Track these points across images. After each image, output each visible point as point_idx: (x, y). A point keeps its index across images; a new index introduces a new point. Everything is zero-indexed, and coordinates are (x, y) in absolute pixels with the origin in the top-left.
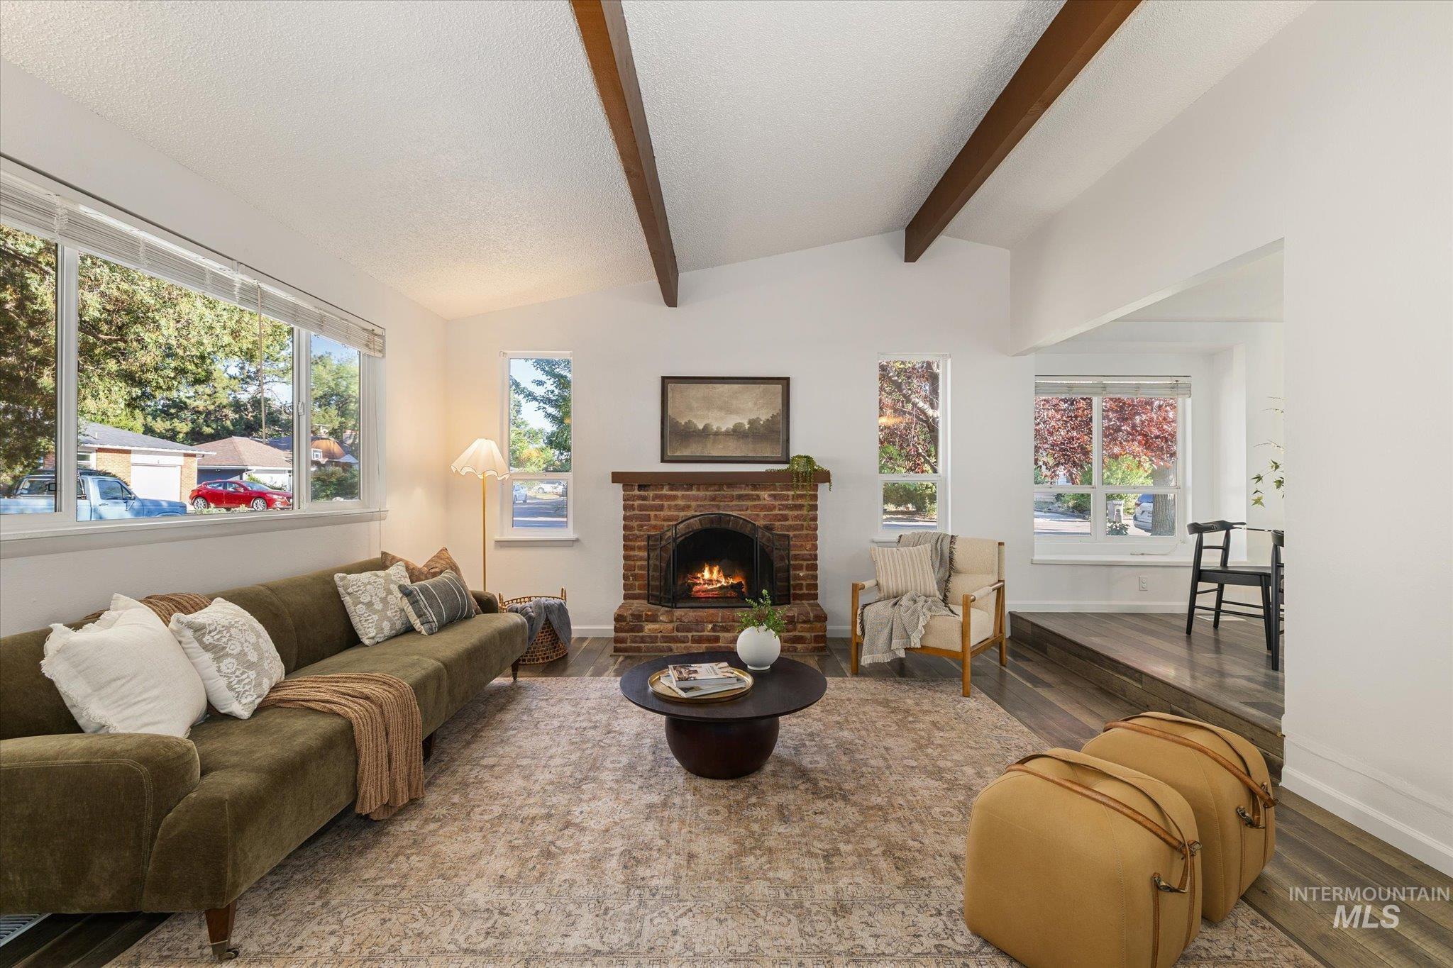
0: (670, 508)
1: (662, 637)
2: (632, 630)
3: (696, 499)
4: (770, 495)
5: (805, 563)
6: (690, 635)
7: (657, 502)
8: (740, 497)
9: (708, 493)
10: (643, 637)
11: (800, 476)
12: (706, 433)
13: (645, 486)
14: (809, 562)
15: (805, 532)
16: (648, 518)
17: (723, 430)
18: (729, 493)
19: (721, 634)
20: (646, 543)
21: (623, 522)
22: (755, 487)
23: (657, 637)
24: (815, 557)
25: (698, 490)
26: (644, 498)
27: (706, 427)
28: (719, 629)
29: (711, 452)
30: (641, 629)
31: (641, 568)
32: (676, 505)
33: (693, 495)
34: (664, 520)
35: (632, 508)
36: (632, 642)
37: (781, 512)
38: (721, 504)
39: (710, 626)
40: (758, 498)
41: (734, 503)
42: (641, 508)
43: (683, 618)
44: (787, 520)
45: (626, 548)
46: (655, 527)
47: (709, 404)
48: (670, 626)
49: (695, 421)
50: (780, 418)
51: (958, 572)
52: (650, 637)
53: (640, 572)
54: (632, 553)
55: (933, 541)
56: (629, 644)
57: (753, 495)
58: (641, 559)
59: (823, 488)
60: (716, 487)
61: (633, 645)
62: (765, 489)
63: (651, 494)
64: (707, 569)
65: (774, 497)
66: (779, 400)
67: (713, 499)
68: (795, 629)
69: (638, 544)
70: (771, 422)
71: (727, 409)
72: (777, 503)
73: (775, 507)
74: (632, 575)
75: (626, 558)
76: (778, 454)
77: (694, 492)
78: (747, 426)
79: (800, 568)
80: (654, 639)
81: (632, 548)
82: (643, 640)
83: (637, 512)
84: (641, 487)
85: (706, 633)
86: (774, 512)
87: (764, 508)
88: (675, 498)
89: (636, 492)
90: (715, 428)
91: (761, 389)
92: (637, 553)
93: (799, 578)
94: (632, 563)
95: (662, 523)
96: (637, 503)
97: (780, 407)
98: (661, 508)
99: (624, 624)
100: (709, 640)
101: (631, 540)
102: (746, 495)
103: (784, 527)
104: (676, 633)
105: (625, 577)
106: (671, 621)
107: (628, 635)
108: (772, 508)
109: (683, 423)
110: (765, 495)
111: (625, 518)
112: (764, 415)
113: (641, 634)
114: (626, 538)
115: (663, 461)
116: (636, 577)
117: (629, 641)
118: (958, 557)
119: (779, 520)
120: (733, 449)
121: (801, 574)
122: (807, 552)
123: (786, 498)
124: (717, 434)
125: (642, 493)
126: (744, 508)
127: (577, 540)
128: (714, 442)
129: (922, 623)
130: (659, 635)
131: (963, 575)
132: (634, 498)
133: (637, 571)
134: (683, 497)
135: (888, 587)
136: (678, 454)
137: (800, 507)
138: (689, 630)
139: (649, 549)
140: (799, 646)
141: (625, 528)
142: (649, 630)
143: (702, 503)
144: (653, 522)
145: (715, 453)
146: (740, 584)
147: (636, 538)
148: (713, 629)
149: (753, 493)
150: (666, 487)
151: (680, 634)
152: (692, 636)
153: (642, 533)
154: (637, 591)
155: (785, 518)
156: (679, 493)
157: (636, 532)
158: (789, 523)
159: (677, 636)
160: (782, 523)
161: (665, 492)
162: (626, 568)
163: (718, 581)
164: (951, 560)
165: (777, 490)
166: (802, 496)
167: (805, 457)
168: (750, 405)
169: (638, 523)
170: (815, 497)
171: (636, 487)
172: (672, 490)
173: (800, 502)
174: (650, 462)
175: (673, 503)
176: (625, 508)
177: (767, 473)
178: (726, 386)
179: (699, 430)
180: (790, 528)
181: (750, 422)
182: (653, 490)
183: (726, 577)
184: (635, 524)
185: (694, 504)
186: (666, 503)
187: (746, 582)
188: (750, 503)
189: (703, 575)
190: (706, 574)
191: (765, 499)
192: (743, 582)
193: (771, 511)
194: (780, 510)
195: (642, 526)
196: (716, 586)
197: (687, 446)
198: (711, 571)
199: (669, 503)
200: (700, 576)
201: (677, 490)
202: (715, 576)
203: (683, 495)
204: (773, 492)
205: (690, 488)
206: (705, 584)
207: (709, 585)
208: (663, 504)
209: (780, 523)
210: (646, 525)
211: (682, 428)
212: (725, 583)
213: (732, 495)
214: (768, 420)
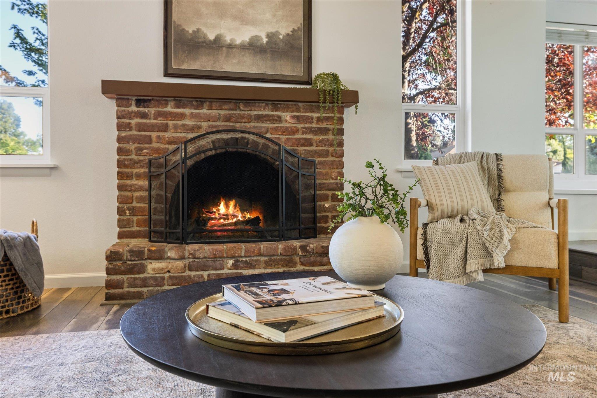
0: (176, 127)
1: (170, 278)
2: (130, 271)
3: (208, 119)
4: (293, 117)
5: (330, 193)
7: (160, 121)
8: (258, 118)
9: (222, 112)
10: (145, 279)
11: (327, 93)
12: (217, 45)
13: (145, 101)
14: (335, 192)
15: (330, 159)
16: (149, 140)
17: (238, 42)
18: (247, 113)
19: (244, 272)
20: (146, 170)
21: (117, 145)
22: (275, 108)
23: (163, 278)
25: (210, 108)
26: (144, 116)
27: (218, 38)
28: (241, 265)
29: (224, 66)
30: (142, 269)
31: (140, 199)
32: (183, 125)
33: (204, 114)
34: (170, 143)
35: (128, 127)
36: (131, 286)
37: (305, 136)
39: (231, 262)
40: (279, 119)
41: (252, 124)
42: (140, 127)
43: (198, 254)
44: (311, 145)
45: (120, 176)
46: (157, 150)
48: (180, 264)
49: (204, 30)
50: (301, 34)
51: (507, 191)
52: (155, 279)
53: (139, 205)
54: (128, 182)
55: (478, 159)
56: (126, 289)
57: (273, 116)
58: (140, 189)
59: (349, 113)
60: (232, 106)
61: (132, 290)
62: (287, 109)
63: (152, 111)
64: (222, 204)
65: (297, 118)
67: (228, 119)
69: (135, 171)
70: (291, 37)
72: (300, 126)
73: (297, 131)
74: (129, 209)
75: (120, 188)
76: (300, 73)
77: (205, 111)
78: (265, 40)
79: (325, 198)
80: (159, 281)
81: (129, 176)
82: (145, 283)
83: (134, 132)
84: (139, 102)
85: (226, 271)
86: (296, 137)
87: (287, 130)
88: (182, 116)
89: (134, 108)
90: (228, 39)
92: (134, 182)
93: (324, 210)
94: (129, 194)
95: (166, 146)
96: (134, 122)
98: (165, 128)
99: (119, 263)
101: (126, 166)
102: (266, 116)
103: (308, 153)
104: (188, 273)
105: (120, 211)
106: (182, 258)
107: (125, 277)
108: (294, 131)
109: (191, 32)
110: (287, 116)
111: (119, 140)
113: (142, 276)
114: (120, 164)
115: (167, 74)
116: (134, 211)
117: (126, 285)
118: (505, 174)
119: (303, 145)
120: (249, 65)
121: (327, 205)
122: (332, 181)
123: (310, 120)
124: (230, 46)
125: (141, 109)
126: (264, 130)
127: (53, 168)
128: (228, 55)
129: (507, 236)
130: (167, 275)
131: (511, 193)
132: (131, 115)
133: (135, 204)
134: (192, 115)
135: (442, 205)
136: (185, 66)
137: (325, 131)
138: (204, 268)
139: (151, 177)
141: (120, 151)
142: (154, 269)
143: (215, 124)
144: (155, 145)
145: (229, 67)
146: (257, 218)
147: (134, 164)
148: (235, 266)
149: (272, 113)
150: (172, 103)
151: (193, 273)
152: (209, 275)
153: (141, 158)
154: (135, 228)
155: (309, 143)
156: (187, 111)
157: (134, 157)
158: (314, 148)
159: (189, 276)
160: (306, 148)
161: (169, 109)
162: (121, 200)
163: (234, 216)
164: (500, 177)
165: (300, 112)
166: (327, 119)
167: (333, 74)
169: (137, 145)
170: (341, 121)
171: (134, 103)
172: (178, 108)
173: (324, 125)
175: (179, 123)
176: (120, 127)
179: (210, 41)
180: (315, 154)
181: (268, 36)
182: (155, 107)
183: (243, 211)
184: (132, 147)
185: (205, 125)
186: (171, 123)
187: (264, 217)
188: (270, 125)
189: (218, 210)
190: (222, 208)
191: (286, 121)
192: (261, 217)
193: (294, 134)
194: (303, 133)
195: (141, 149)
196: (230, 221)
197: (195, 59)
198: (227, 206)
199: (174, 122)
200: (214, 210)
201: (184, 106)
202: (231, 210)
203: (192, 113)
204: (295, 114)
205: (200, 106)
206: (220, 219)
207: (224, 219)
208: (167, 124)
209: (304, 148)
210: (146, 149)
211: (190, 37)
212: (240, 218)
213: (250, 116)
214: (288, 35)
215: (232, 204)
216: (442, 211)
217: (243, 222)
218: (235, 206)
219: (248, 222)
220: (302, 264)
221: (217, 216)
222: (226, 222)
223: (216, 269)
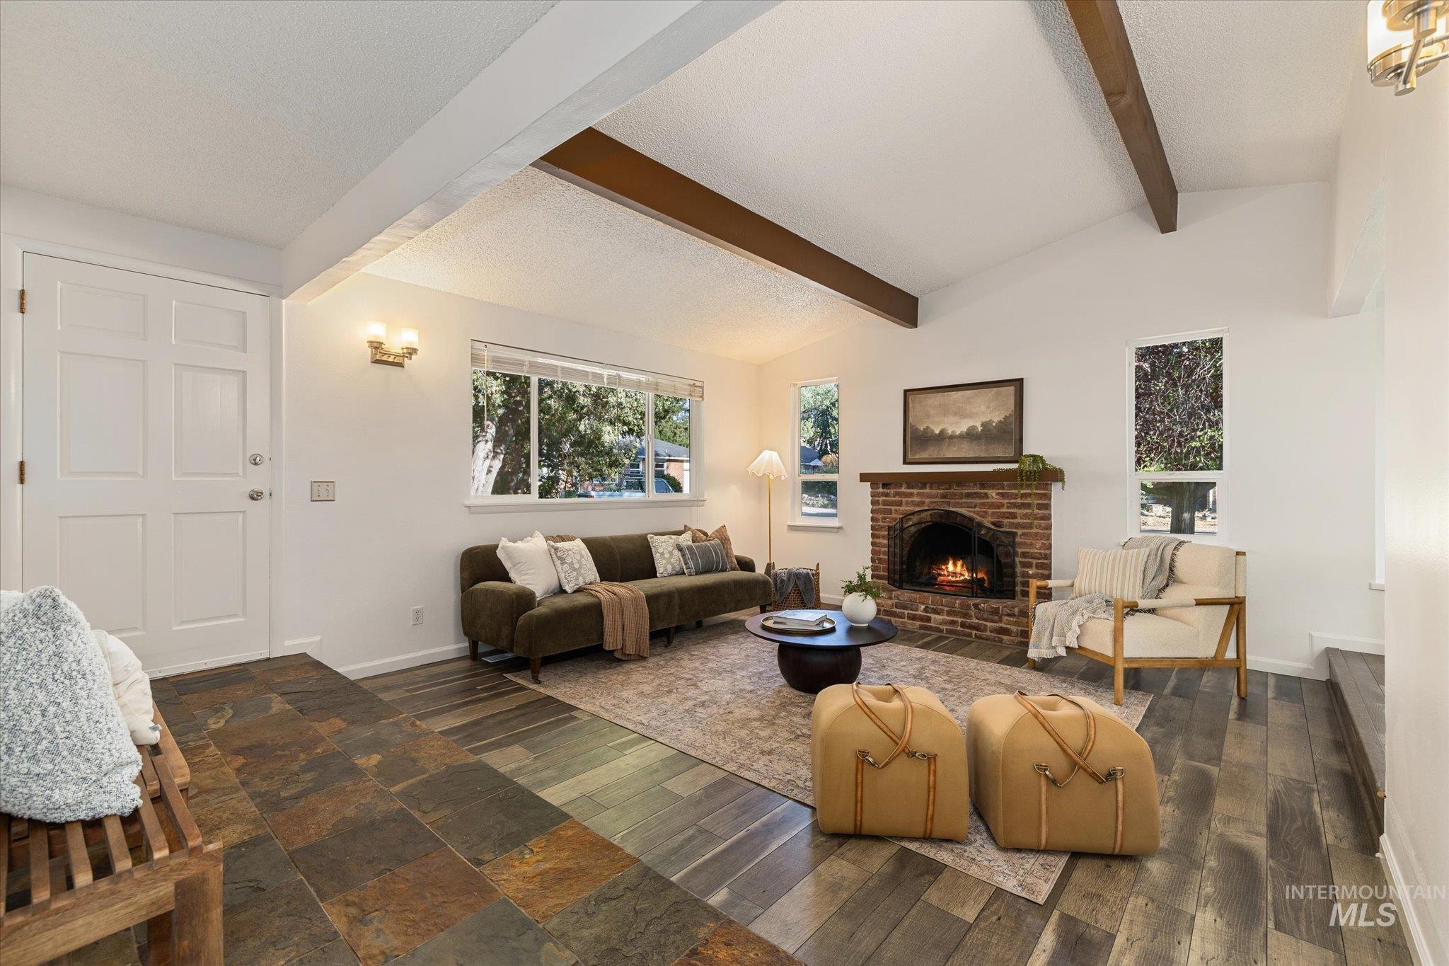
0: (907, 503)
1: (884, 610)
3: (930, 496)
4: (998, 494)
5: (1035, 561)
6: (906, 612)
7: (897, 498)
8: (968, 495)
9: (939, 491)
11: (1024, 475)
12: (942, 438)
13: (888, 484)
14: (1039, 561)
15: (1034, 530)
16: (890, 512)
17: (958, 433)
18: (959, 491)
19: (933, 616)
20: (886, 533)
21: (871, 515)
22: (982, 487)
24: (1048, 557)
25: (932, 488)
26: (887, 495)
27: (942, 432)
28: (930, 610)
29: (947, 454)
31: (883, 553)
32: (912, 501)
33: (926, 492)
34: (903, 514)
35: (878, 503)
37: (1008, 510)
38: (952, 501)
39: (923, 607)
40: (986, 496)
41: (964, 500)
42: (885, 503)
44: (1015, 518)
45: (873, 536)
46: (895, 519)
47: (945, 411)
48: (890, 602)
49: (932, 427)
50: (1012, 419)
53: (884, 557)
54: (878, 541)
57: (981, 493)
58: (884, 546)
59: (1056, 488)
60: (947, 486)
62: (993, 487)
63: (892, 491)
64: (951, 563)
65: (1003, 495)
66: (1012, 401)
67: (944, 496)
68: (1001, 621)
69: (881, 533)
70: (1004, 424)
71: (962, 414)
72: (1005, 501)
73: (1002, 505)
74: (877, 560)
75: (873, 544)
76: (1010, 453)
77: (927, 490)
78: (980, 429)
79: (1029, 565)
81: (878, 537)
83: (881, 507)
84: (884, 486)
85: (919, 613)
86: (1002, 510)
87: (992, 505)
88: (911, 495)
89: (881, 490)
90: (950, 432)
91: (993, 393)
92: (880, 541)
93: (1027, 575)
94: (878, 549)
95: (901, 516)
96: (881, 499)
97: (1012, 407)
98: (900, 503)
100: (922, 619)
101: (876, 530)
102: (975, 493)
103: (1012, 525)
104: (895, 609)
106: (891, 598)
108: (1001, 506)
109: (922, 429)
110: (993, 493)
111: (872, 511)
112: (997, 417)
114: (873, 528)
115: (905, 462)
116: (880, 560)
118: (1179, 565)
119: (1007, 518)
120: (966, 450)
121: (1030, 572)
122: (1036, 551)
123: (1015, 496)
124: (952, 437)
125: (885, 490)
126: (973, 505)
127: (840, 528)
128: (949, 445)
132: (879, 495)
133: (881, 557)
134: (919, 494)
136: (918, 456)
137: (1030, 506)
138: (905, 608)
139: (889, 538)
140: (1005, 638)
141: (873, 519)
143: (934, 500)
144: (894, 516)
145: (950, 454)
146: (982, 578)
147: (881, 528)
148: (926, 610)
149: (982, 491)
150: (904, 486)
151: (898, 610)
153: (886, 524)
154: (882, 573)
155: (1014, 516)
156: (915, 491)
157: (880, 523)
158: (1018, 520)
159: (895, 612)
160: (1011, 520)
161: (903, 490)
162: (873, 552)
164: (1172, 567)
165: (1005, 489)
166: (1029, 495)
167: (1032, 456)
168: (983, 408)
169: (882, 515)
170: (1048, 497)
171: (881, 486)
172: (909, 489)
173: (1028, 501)
174: (894, 464)
175: (910, 499)
176: (873, 503)
177: (995, 472)
178: (960, 393)
179: (936, 435)
180: (1018, 526)
181: (983, 425)
182: (894, 488)
183: (969, 570)
184: (880, 516)
185: (927, 500)
186: (904, 500)
187: (989, 579)
188: (978, 501)
189: (947, 568)
190: (950, 567)
191: (993, 497)
192: (985, 578)
193: (999, 508)
194: (1008, 508)
195: (885, 518)
196: (958, 579)
197: (925, 450)
198: (955, 565)
199: (907, 499)
200: (944, 567)
201: (913, 488)
202: (959, 569)
203: (918, 493)
204: (1001, 491)
205: (924, 487)
206: (948, 576)
207: (953, 576)
208: (901, 500)
209: (1008, 520)
210: (888, 518)
211: (921, 433)
212: (966, 577)
213: (962, 493)
214: (1000, 422)
215: (959, 564)
217: (968, 580)
218: (962, 566)
220: (977, 618)
221: (946, 573)
222: (954, 579)
223: (912, 610)
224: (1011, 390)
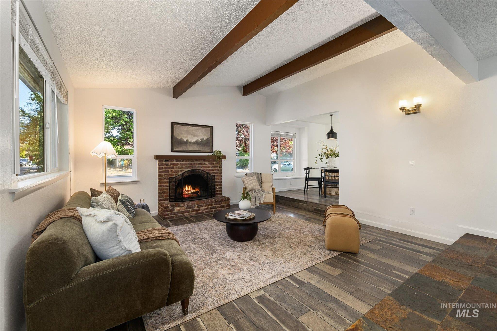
0: (176, 168)
1: (181, 212)
2: (171, 211)
3: (185, 164)
4: (208, 163)
5: (218, 184)
6: (190, 210)
7: (172, 166)
8: (199, 164)
9: (189, 163)
10: (175, 212)
12: (187, 143)
13: (167, 160)
14: (220, 183)
15: (218, 174)
16: (168, 172)
17: (193, 141)
19: (200, 208)
22: (204, 160)
23: (179, 212)
24: (221, 182)
25: (186, 161)
26: (167, 165)
27: (187, 141)
30: (174, 210)
31: (166, 189)
32: (178, 167)
33: (184, 163)
34: (174, 172)
35: (162, 168)
36: (171, 215)
37: (212, 168)
38: (193, 166)
39: (197, 206)
40: (205, 164)
41: (197, 166)
42: (166, 168)
43: (189, 205)
44: (213, 171)
45: (159, 183)
46: (171, 175)
47: (188, 133)
48: (184, 208)
49: (183, 138)
50: (210, 139)
51: (263, 183)
52: (177, 212)
53: (166, 191)
54: (162, 184)
55: (256, 175)
56: (169, 216)
57: (203, 163)
58: (166, 186)
59: (223, 161)
60: (192, 161)
61: (171, 216)
62: (207, 161)
63: (169, 163)
65: (210, 163)
66: (210, 133)
67: (191, 164)
68: (221, 204)
69: (164, 181)
71: (194, 135)
72: (210, 165)
74: (162, 192)
75: (159, 186)
76: (210, 150)
78: (200, 141)
79: (217, 185)
80: (178, 213)
82: (174, 214)
83: (164, 170)
84: (166, 161)
85: (195, 208)
86: (209, 169)
87: (207, 167)
88: (178, 164)
89: (164, 163)
90: (190, 141)
91: (204, 129)
92: (164, 184)
93: (217, 188)
94: (162, 188)
95: (173, 173)
96: (164, 167)
97: (210, 135)
98: (173, 168)
99: (168, 209)
100: (197, 210)
101: (162, 180)
102: (201, 163)
104: (186, 210)
105: (159, 193)
106: (184, 206)
107: (169, 213)
108: (209, 167)
109: (179, 139)
110: (207, 163)
111: (159, 172)
112: (205, 138)
113: (173, 212)
114: (159, 179)
115: (172, 151)
116: (164, 193)
117: (169, 215)
118: (263, 179)
119: (211, 171)
120: (196, 148)
122: (219, 180)
123: (213, 164)
124: (191, 143)
125: (166, 163)
126: (201, 167)
127: (138, 181)
128: (190, 146)
129: (264, 196)
130: (180, 211)
131: (264, 183)
132: (163, 165)
133: (164, 191)
136: (177, 149)
137: (217, 167)
138: (190, 208)
139: (170, 182)
140: (222, 208)
141: (159, 175)
142: (177, 210)
143: (187, 166)
144: (170, 173)
145: (190, 149)
146: (198, 191)
147: (164, 179)
150: (175, 161)
151: (187, 210)
152: (191, 210)
153: (166, 177)
154: (164, 198)
155: (213, 170)
156: (179, 163)
157: (164, 177)
158: (214, 171)
159: (186, 211)
160: (212, 172)
162: (159, 190)
164: (261, 179)
165: (210, 161)
166: (218, 163)
167: (219, 151)
168: (201, 134)
169: (165, 173)
170: (221, 163)
171: (164, 161)
172: (177, 162)
173: (217, 165)
174: (167, 151)
175: (177, 166)
176: (159, 168)
177: (208, 156)
178: (194, 127)
179: (185, 141)
180: (214, 173)
181: (201, 140)
182: (170, 162)
183: (193, 189)
184: (163, 174)
185: (184, 166)
186: (175, 166)
188: (202, 166)
189: (185, 189)
190: (187, 189)
191: (207, 164)
193: (209, 168)
194: (211, 167)
195: (166, 175)
197: (180, 147)
198: (188, 188)
199: (176, 166)
201: (178, 161)
202: (189, 189)
203: (181, 163)
204: (209, 162)
205: (183, 161)
206: (186, 192)
207: (187, 192)
208: (174, 167)
210: (168, 174)
211: (179, 140)
212: (192, 191)
213: (197, 163)
214: (206, 139)
216: (249, 189)
217: (193, 193)
218: (191, 188)
219: (195, 193)
220: (215, 205)
221: (185, 191)
222: (188, 193)
223: (193, 208)
224: (210, 129)
